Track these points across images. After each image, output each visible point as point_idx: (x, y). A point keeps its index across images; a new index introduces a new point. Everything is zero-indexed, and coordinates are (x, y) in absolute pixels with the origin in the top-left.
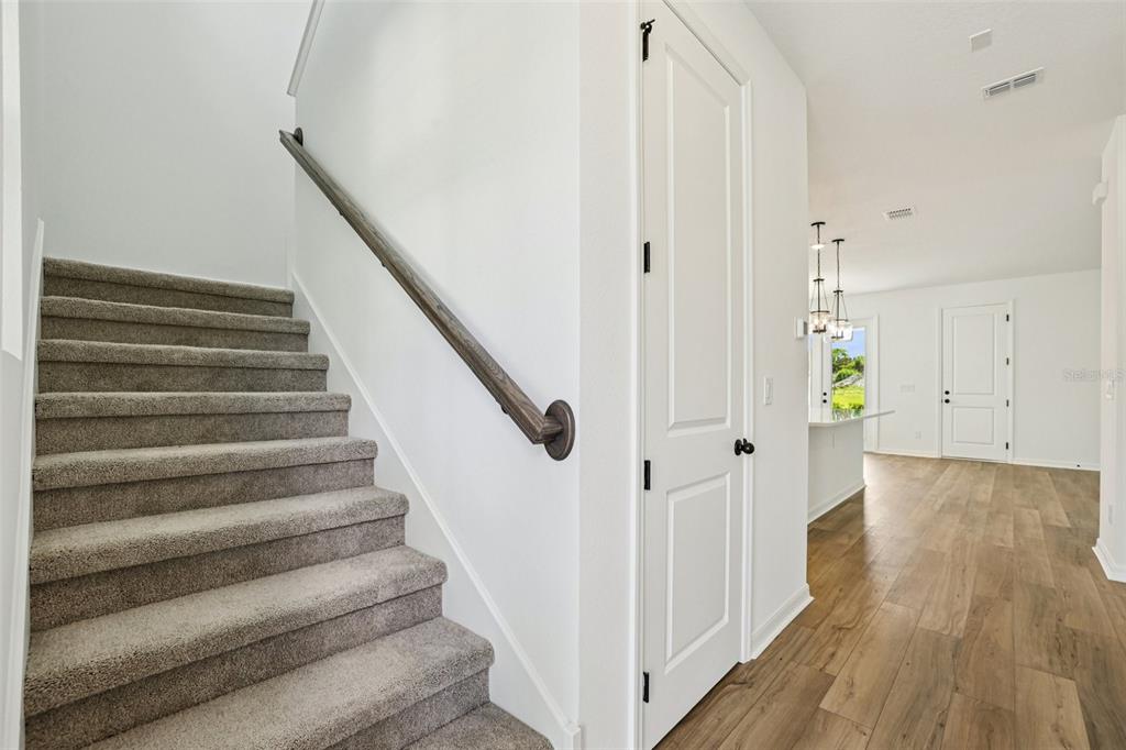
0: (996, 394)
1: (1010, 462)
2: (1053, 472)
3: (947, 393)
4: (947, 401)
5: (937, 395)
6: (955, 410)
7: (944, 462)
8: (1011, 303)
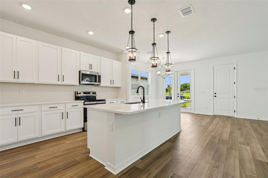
0: (231, 94)
1: (235, 117)
2: (250, 121)
3: (215, 94)
4: (215, 96)
5: (212, 95)
6: (218, 99)
7: (215, 116)
8: (235, 64)
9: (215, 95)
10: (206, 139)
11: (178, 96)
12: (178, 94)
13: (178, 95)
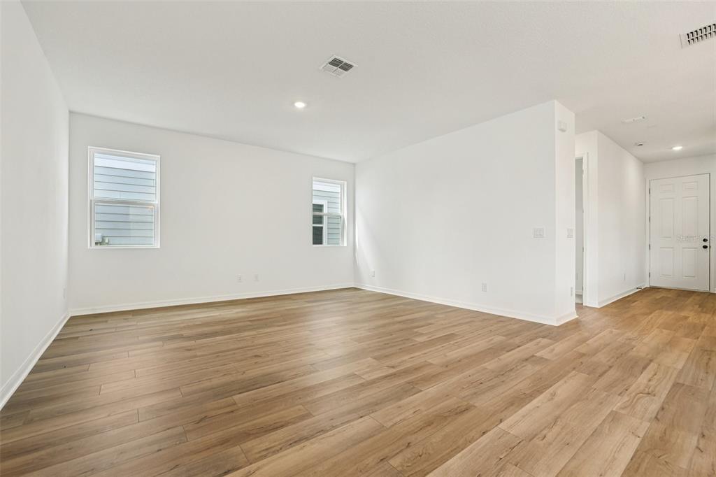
10: (650, 380)
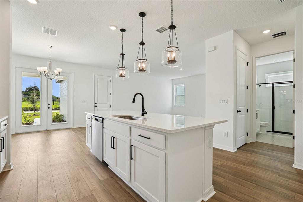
0: (108, 104)
3: (96, 103)
6: (98, 109)
9: (96, 105)
11: (49, 108)
12: (49, 104)
13: (49, 106)
